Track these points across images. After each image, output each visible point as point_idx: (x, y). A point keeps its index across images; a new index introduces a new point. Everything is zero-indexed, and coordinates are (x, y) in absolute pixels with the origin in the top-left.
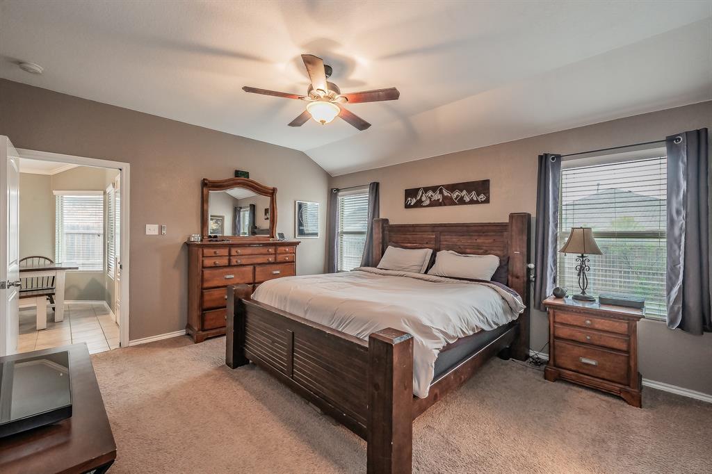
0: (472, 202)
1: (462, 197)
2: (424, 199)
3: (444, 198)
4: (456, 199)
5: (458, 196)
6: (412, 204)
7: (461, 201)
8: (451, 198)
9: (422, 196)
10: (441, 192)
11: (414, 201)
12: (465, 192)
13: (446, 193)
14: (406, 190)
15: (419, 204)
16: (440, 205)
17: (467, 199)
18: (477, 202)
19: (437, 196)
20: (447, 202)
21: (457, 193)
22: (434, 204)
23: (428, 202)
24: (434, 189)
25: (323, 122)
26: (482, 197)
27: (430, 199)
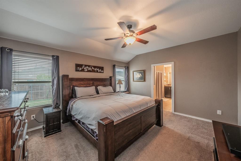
0: (100, 72)
1: (98, 71)
2: (85, 69)
3: (92, 69)
4: (96, 71)
5: (96, 70)
6: (80, 70)
7: (97, 72)
8: (94, 70)
9: (84, 67)
10: (91, 68)
11: (80, 69)
12: (98, 69)
13: (93, 68)
14: (76, 64)
15: (83, 70)
16: (91, 72)
17: (99, 71)
18: (101, 72)
19: (90, 69)
20: (93, 71)
21: (96, 69)
22: (89, 71)
23: (86, 70)
24: (89, 66)
25: (130, 44)
26: (102, 71)
27: (87, 70)
